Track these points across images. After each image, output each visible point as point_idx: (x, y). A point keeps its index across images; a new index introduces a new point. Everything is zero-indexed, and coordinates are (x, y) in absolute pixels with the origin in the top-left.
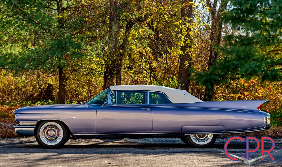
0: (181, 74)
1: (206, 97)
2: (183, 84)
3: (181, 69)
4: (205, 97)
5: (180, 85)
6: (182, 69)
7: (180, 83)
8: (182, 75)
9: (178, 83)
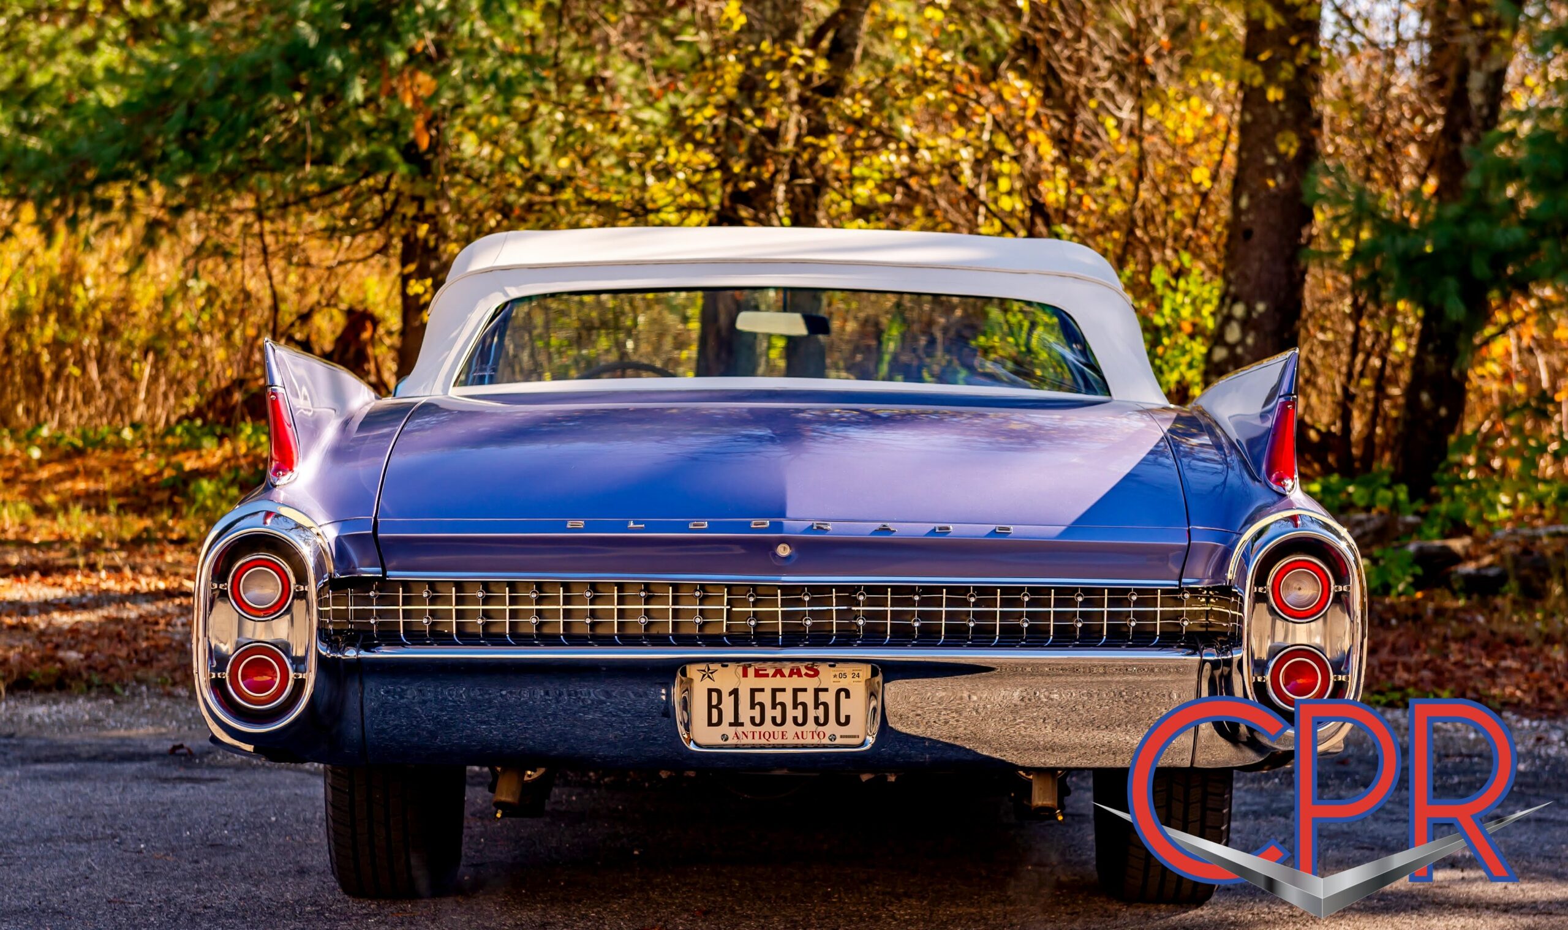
0: (1248, 234)
1: (1425, 397)
2: (1261, 307)
3: (1244, 202)
4: (1418, 399)
5: (1239, 310)
6: (1251, 197)
7: (1235, 300)
8: (1255, 239)
9: (1222, 299)
